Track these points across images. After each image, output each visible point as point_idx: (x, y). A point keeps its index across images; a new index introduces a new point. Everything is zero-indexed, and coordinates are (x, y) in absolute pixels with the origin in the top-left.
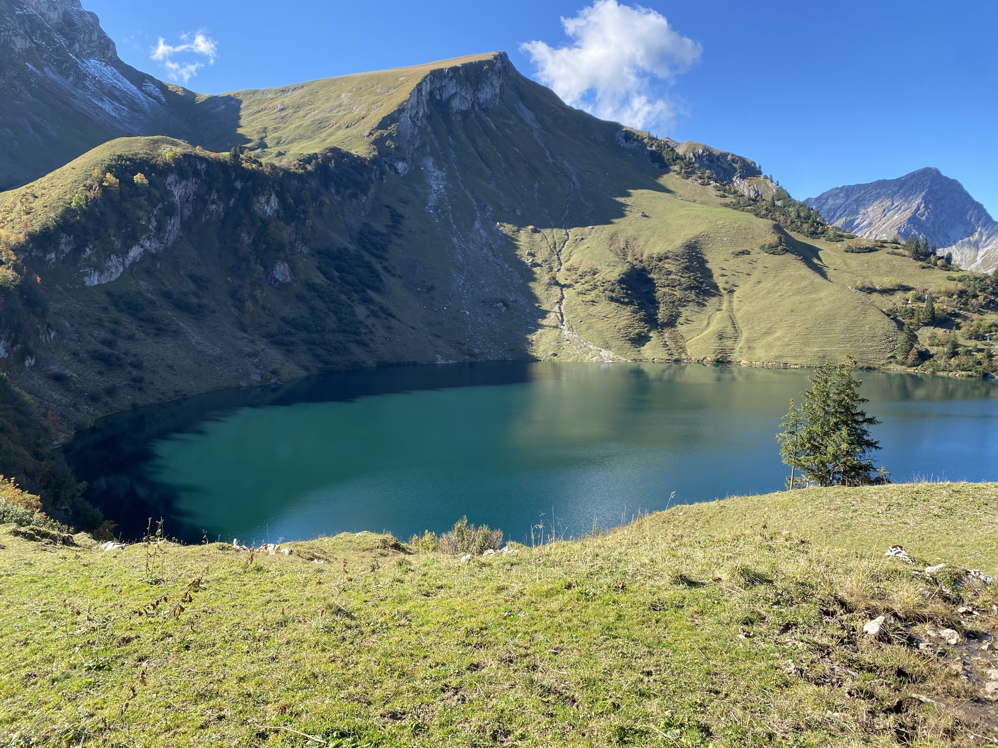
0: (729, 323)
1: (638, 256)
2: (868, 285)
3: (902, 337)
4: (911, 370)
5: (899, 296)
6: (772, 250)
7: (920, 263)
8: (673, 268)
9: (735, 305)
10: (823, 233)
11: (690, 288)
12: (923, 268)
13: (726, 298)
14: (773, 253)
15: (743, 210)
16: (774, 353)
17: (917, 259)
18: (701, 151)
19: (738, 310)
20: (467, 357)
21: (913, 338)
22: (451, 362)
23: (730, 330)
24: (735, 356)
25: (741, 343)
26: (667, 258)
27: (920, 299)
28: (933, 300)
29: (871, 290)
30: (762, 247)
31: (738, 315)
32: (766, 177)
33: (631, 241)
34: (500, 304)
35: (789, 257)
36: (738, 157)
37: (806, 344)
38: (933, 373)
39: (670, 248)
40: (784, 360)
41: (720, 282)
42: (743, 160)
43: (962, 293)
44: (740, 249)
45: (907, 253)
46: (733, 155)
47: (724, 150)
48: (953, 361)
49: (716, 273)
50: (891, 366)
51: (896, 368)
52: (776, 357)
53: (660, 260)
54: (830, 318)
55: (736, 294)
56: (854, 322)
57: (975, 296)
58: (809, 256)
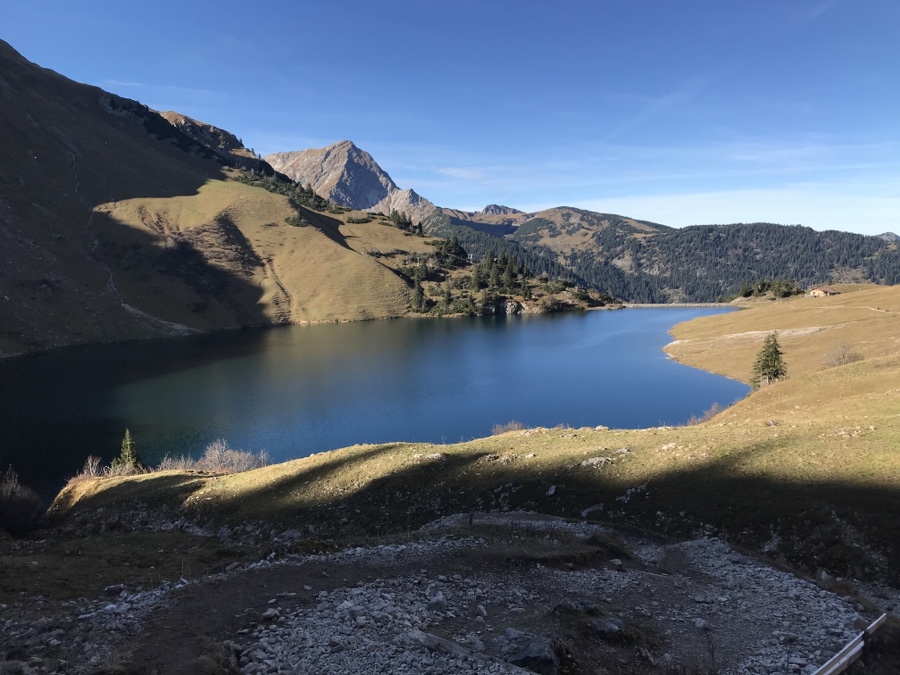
1: (175, 230)
2: (375, 251)
3: (413, 292)
5: (399, 259)
7: (403, 231)
9: (277, 271)
10: (325, 206)
12: (407, 235)
13: (267, 266)
14: (297, 225)
15: (252, 184)
16: (326, 311)
17: (401, 228)
18: (183, 122)
19: (282, 277)
21: (421, 291)
23: (281, 295)
24: (293, 318)
25: (294, 307)
26: (205, 231)
27: (414, 260)
28: (425, 261)
29: (378, 255)
30: (287, 220)
31: (284, 282)
32: (248, 150)
33: (162, 215)
35: (311, 229)
36: (222, 131)
37: (347, 303)
39: (204, 222)
40: (336, 317)
42: (225, 133)
43: (438, 254)
44: (269, 222)
45: (392, 223)
46: (215, 128)
47: (207, 123)
49: (254, 244)
50: (410, 314)
51: (414, 315)
52: (329, 315)
53: (199, 233)
54: (358, 280)
55: (275, 263)
56: (378, 281)
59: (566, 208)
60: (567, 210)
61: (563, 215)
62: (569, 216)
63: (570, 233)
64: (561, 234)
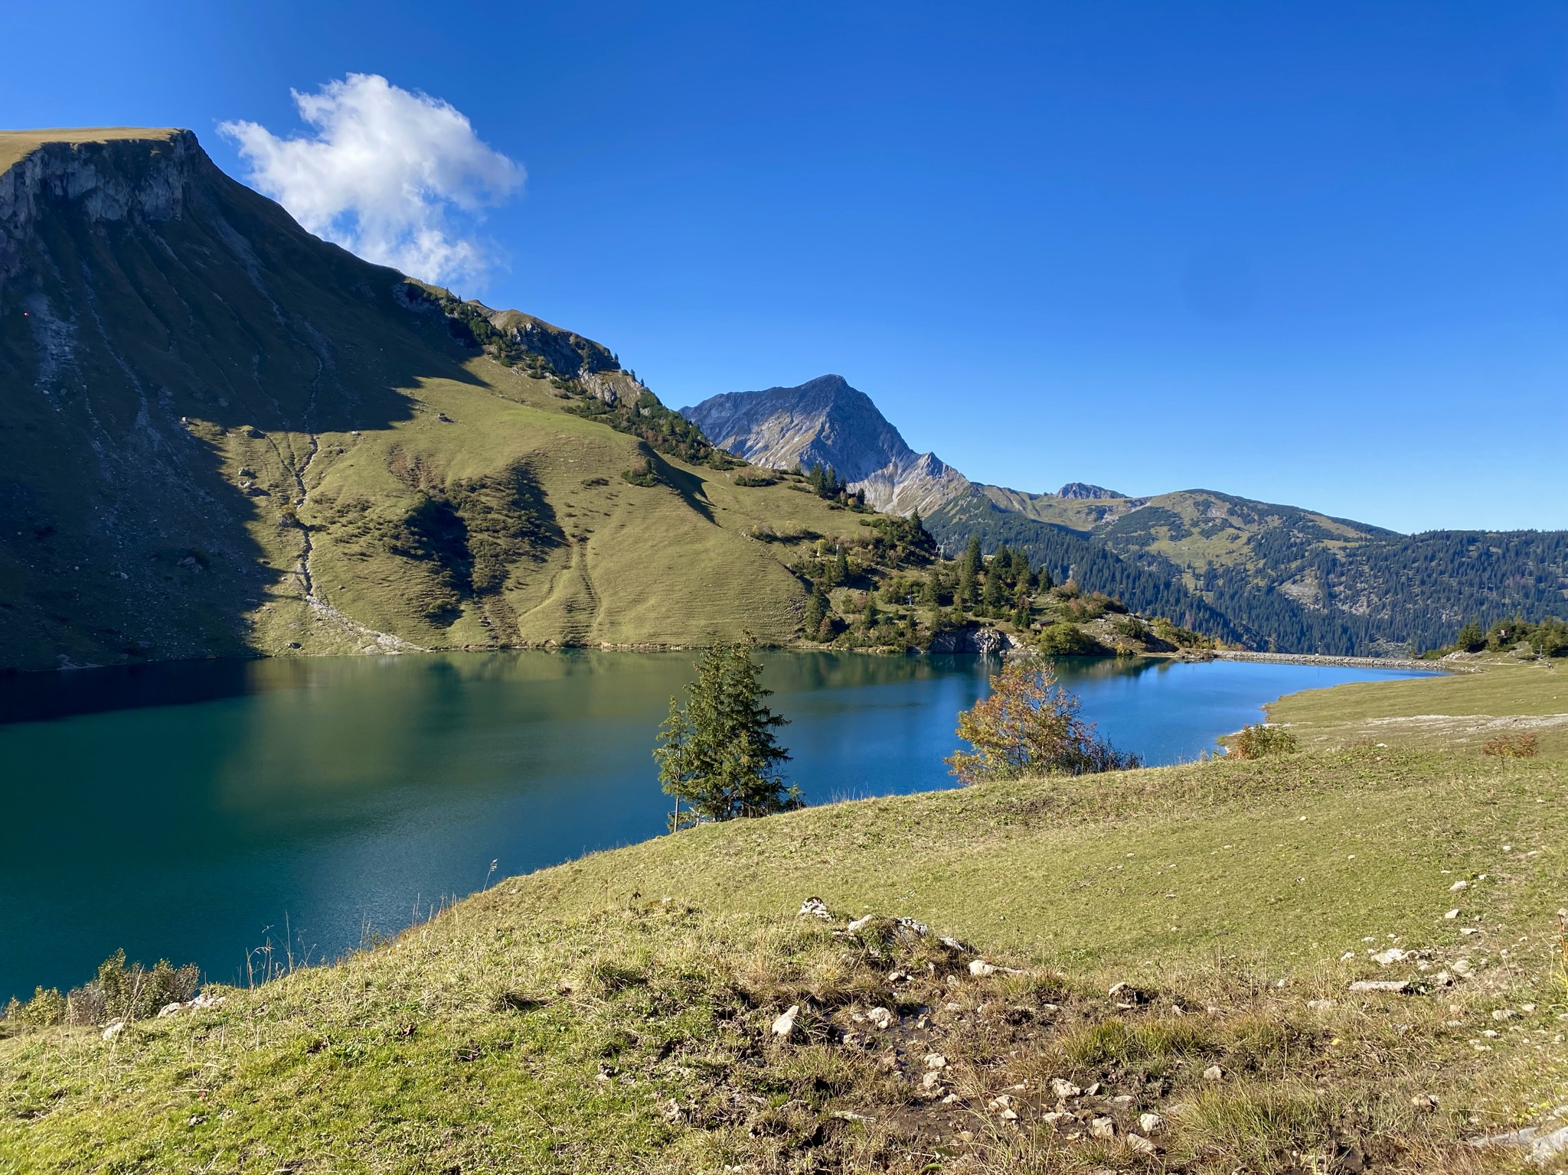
0: (582, 587)
1: (437, 481)
2: (767, 531)
3: (811, 602)
4: (823, 647)
5: (805, 546)
6: (638, 478)
7: (829, 502)
8: (493, 503)
9: (590, 559)
10: (706, 457)
11: (523, 534)
12: (832, 508)
13: (576, 549)
14: (641, 485)
15: (595, 420)
16: (647, 629)
17: (824, 497)
18: (529, 326)
19: (594, 567)
20: (126, 656)
21: (825, 604)
22: (90, 666)
23: (583, 597)
24: (592, 637)
25: (601, 616)
26: (483, 486)
27: (829, 550)
28: (845, 551)
29: (771, 538)
30: (625, 475)
31: (595, 575)
32: (626, 373)
33: (424, 458)
34: (190, 560)
35: (663, 490)
36: (587, 340)
37: (690, 615)
38: (850, 649)
39: (487, 472)
40: (661, 640)
41: (567, 526)
42: (592, 345)
43: (878, 542)
44: (594, 477)
45: (811, 488)
46: (577, 336)
47: (566, 327)
48: (873, 633)
49: (560, 511)
50: (799, 643)
51: (806, 645)
52: (651, 636)
53: (473, 489)
54: (720, 578)
55: (590, 544)
56: (751, 582)
57: (893, 547)
58: (689, 489)
59: (1202, 491)
60: (1205, 496)
61: (1197, 504)
62: (1207, 505)
63: (1207, 534)
64: (1190, 534)
